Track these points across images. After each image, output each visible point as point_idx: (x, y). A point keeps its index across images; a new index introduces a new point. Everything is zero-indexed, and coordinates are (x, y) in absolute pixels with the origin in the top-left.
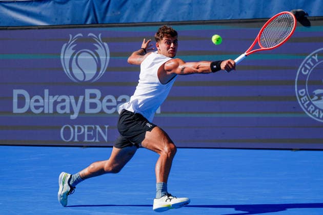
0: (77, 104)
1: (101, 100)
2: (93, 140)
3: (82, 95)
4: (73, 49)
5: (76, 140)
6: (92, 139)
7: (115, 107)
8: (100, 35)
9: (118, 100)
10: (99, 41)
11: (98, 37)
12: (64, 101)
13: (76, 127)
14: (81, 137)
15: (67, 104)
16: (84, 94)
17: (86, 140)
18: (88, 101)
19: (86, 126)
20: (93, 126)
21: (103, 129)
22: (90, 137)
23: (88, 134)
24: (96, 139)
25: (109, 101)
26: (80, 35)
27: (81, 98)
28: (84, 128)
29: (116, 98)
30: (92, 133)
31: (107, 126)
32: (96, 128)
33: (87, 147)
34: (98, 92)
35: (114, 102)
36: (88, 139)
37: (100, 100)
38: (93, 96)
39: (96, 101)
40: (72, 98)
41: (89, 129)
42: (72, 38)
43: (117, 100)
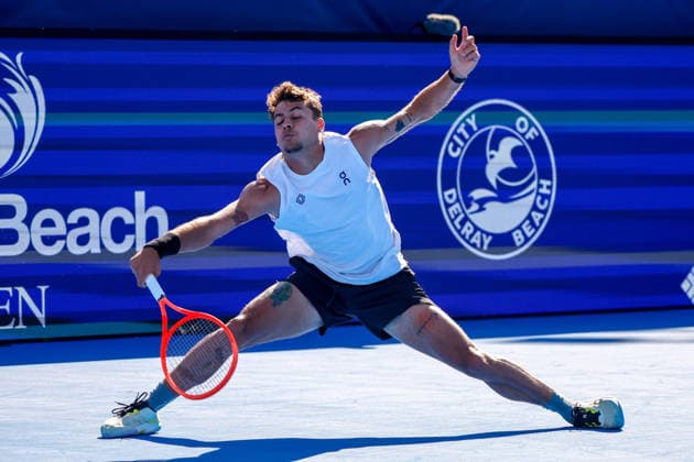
7: (63, 238)
8: (19, 57)
11: (14, 61)
20: (10, 290)
31: (43, 289)
32: (16, 293)
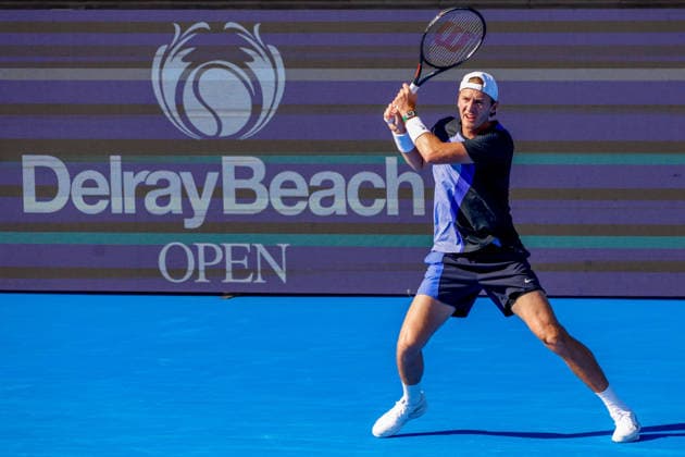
0: (200, 190)
1: (266, 182)
2: (249, 280)
3: (215, 170)
4: (185, 59)
5: (202, 278)
6: (246, 276)
9: (311, 184)
10: (256, 41)
12: (164, 184)
13: (201, 247)
14: (216, 272)
15: (174, 191)
16: (218, 168)
17: (229, 279)
18: (231, 184)
19: (228, 246)
21: (275, 252)
22: (238, 271)
23: (233, 265)
24: (255, 277)
25: (289, 185)
26: (203, 25)
27: (212, 177)
28: (223, 249)
29: (307, 178)
30: (245, 262)
33: (235, 295)
34: (256, 164)
35: (302, 190)
36: (234, 277)
37: (262, 182)
38: (243, 173)
39: (253, 184)
40: (187, 177)
41: (237, 253)
42: (182, 32)
43: (308, 181)
